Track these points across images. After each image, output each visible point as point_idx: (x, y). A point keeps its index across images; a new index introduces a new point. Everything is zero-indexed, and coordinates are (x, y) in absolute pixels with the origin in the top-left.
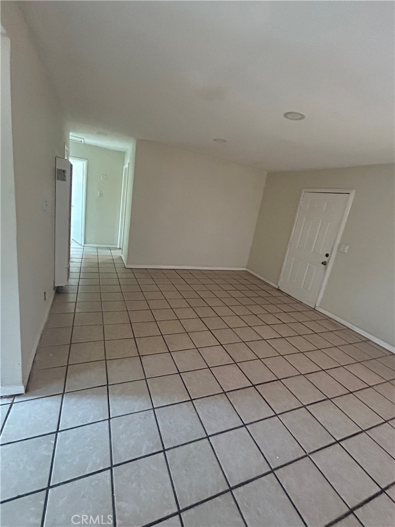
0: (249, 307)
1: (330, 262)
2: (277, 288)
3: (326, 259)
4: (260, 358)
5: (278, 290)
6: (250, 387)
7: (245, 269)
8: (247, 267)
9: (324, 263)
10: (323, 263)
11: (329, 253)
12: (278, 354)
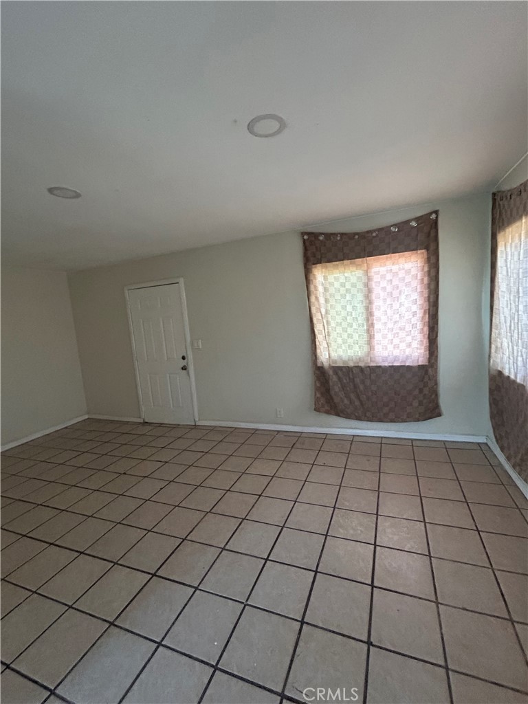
0: (112, 468)
1: (189, 363)
2: (142, 421)
3: (183, 363)
4: (150, 529)
5: (145, 423)
6: (150, 579)
7: (87, 417)
8: (88, 413)
9: (184, 368)
10: (182, 369)
11: (185, 355)
12: (172, 507)
